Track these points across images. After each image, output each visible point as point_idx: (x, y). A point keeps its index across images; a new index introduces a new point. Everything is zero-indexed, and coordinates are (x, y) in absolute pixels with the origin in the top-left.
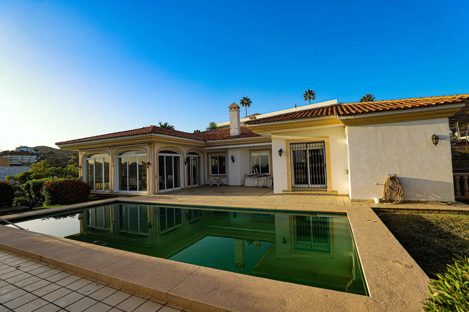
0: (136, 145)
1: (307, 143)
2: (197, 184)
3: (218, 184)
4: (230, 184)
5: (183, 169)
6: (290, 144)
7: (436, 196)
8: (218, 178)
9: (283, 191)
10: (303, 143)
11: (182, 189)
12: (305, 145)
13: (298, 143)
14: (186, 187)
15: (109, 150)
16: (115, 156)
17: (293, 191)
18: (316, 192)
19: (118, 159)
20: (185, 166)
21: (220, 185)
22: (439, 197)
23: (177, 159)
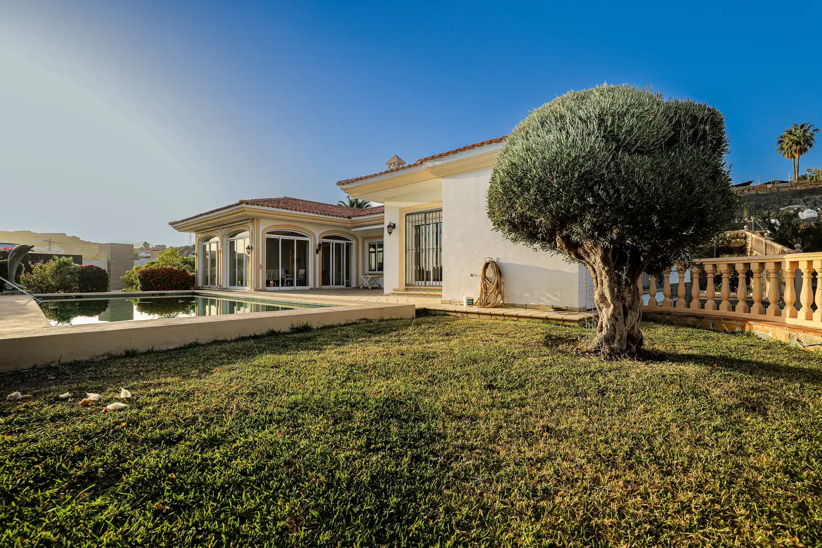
0: (240, 223)
1: (426, 213)
2: (343, 284)
3: (370, 287)
5: (314, 261)
6: (408, 215)
7: (552, 297)
8: (370, 276)
9: (394, 290)
10: (422, 213)
11: (311, 289)
12: (424, 215)
13: (416, 213)
14: (317, 286)
15: (218, 231)
16: (225, 239)
17: (406, 290)
18: (426, 293)
19: (228, 243)
20: (317, 255)
21: (373, 288)
22: (555, 299)
23: (303, 246)
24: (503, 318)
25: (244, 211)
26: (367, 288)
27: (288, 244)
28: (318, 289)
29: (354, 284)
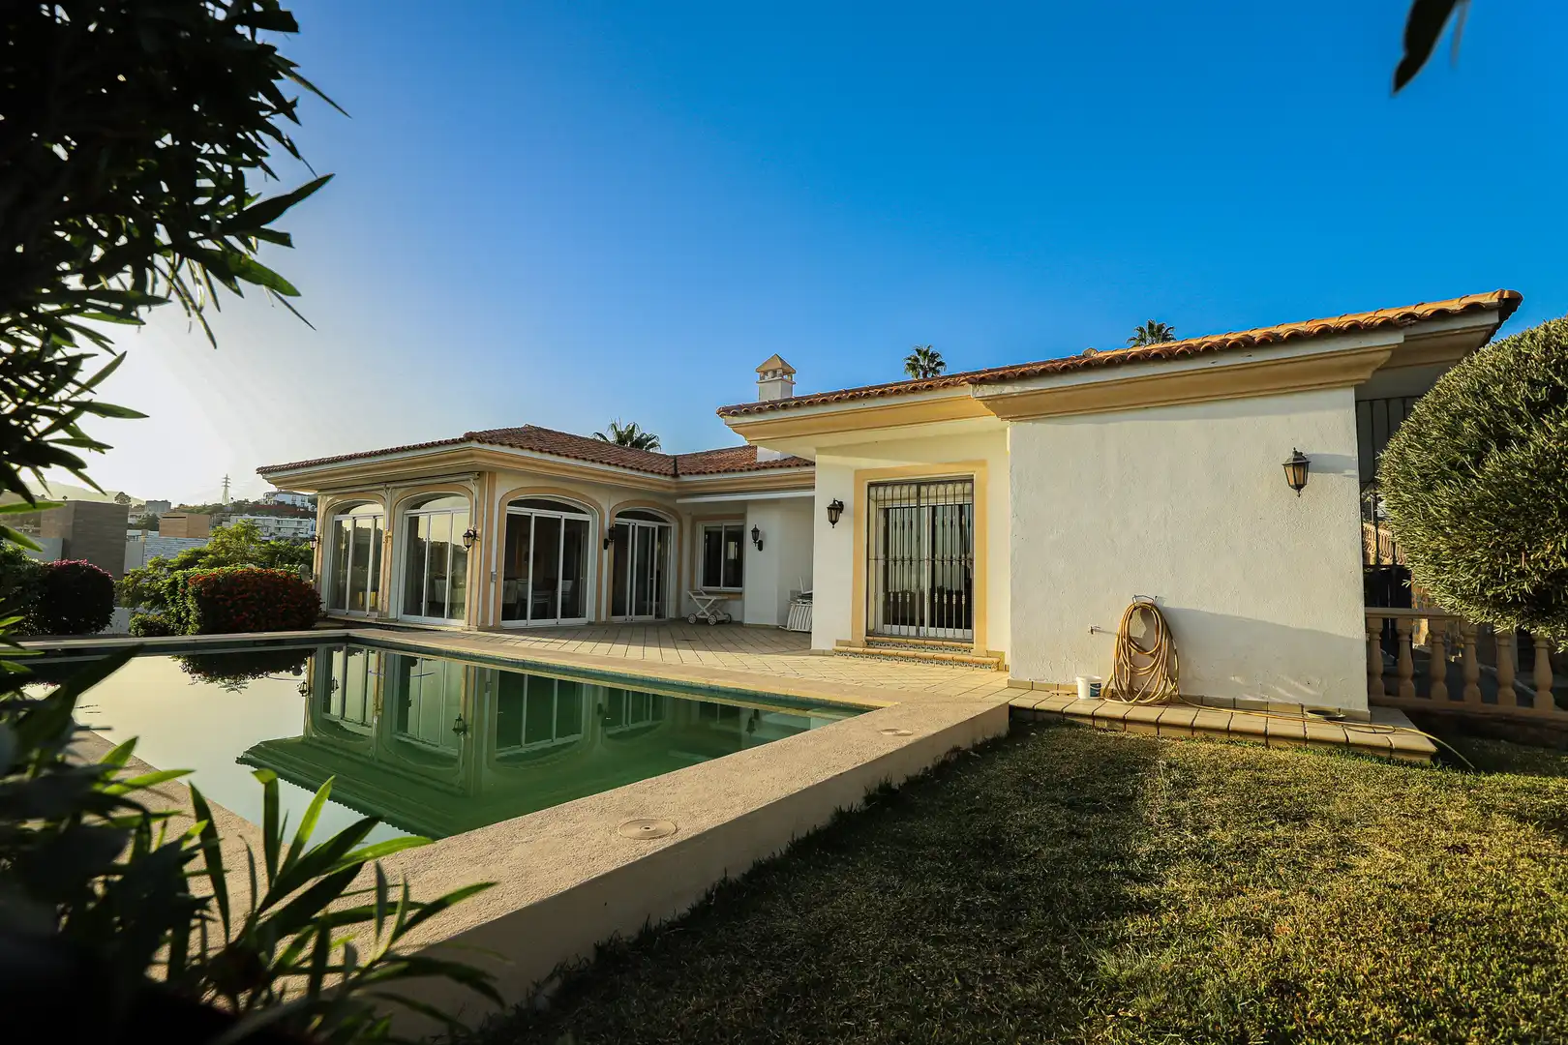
0: (445, 480)
1: (919, 484)
2: (651, 614)
3: (712, 620)
4: (747, 621)
5: (597, 562)
6: (871, 485)
7: (1302, 687)
8: (714, 598)
9: (838, 642)
10: (909, 483)
11: (590, 624)
12: (914, 488)
13: (894, 484)
14: (603, 618)
15: (383, 493)
16: (399, 511)
17: (869, 644)
19: (406, 519)
20: (606, 552)
21: (719, 623)
22: (1307, 690)
23: (577, 531)
24: (1225, 737)
25: (472, 456)
26: (705, 622)
27: (547, 527)
28: (604, 624)
29: (670, 612)
